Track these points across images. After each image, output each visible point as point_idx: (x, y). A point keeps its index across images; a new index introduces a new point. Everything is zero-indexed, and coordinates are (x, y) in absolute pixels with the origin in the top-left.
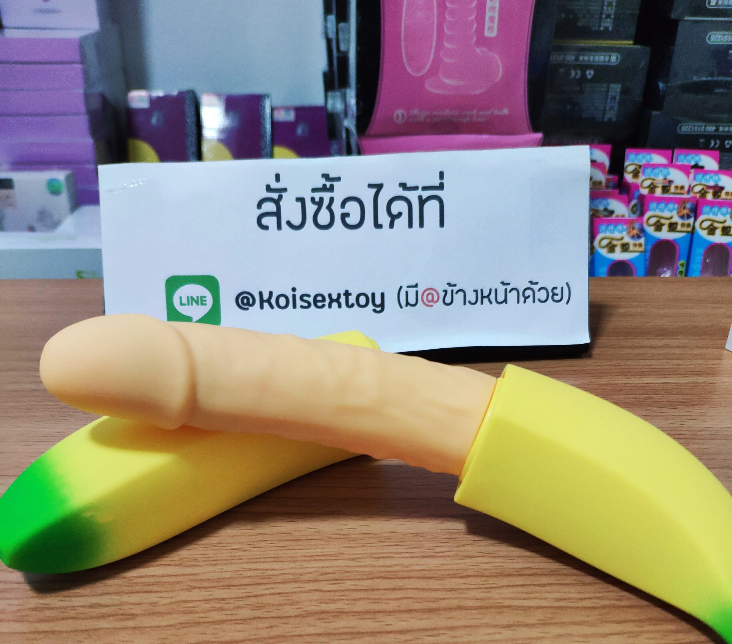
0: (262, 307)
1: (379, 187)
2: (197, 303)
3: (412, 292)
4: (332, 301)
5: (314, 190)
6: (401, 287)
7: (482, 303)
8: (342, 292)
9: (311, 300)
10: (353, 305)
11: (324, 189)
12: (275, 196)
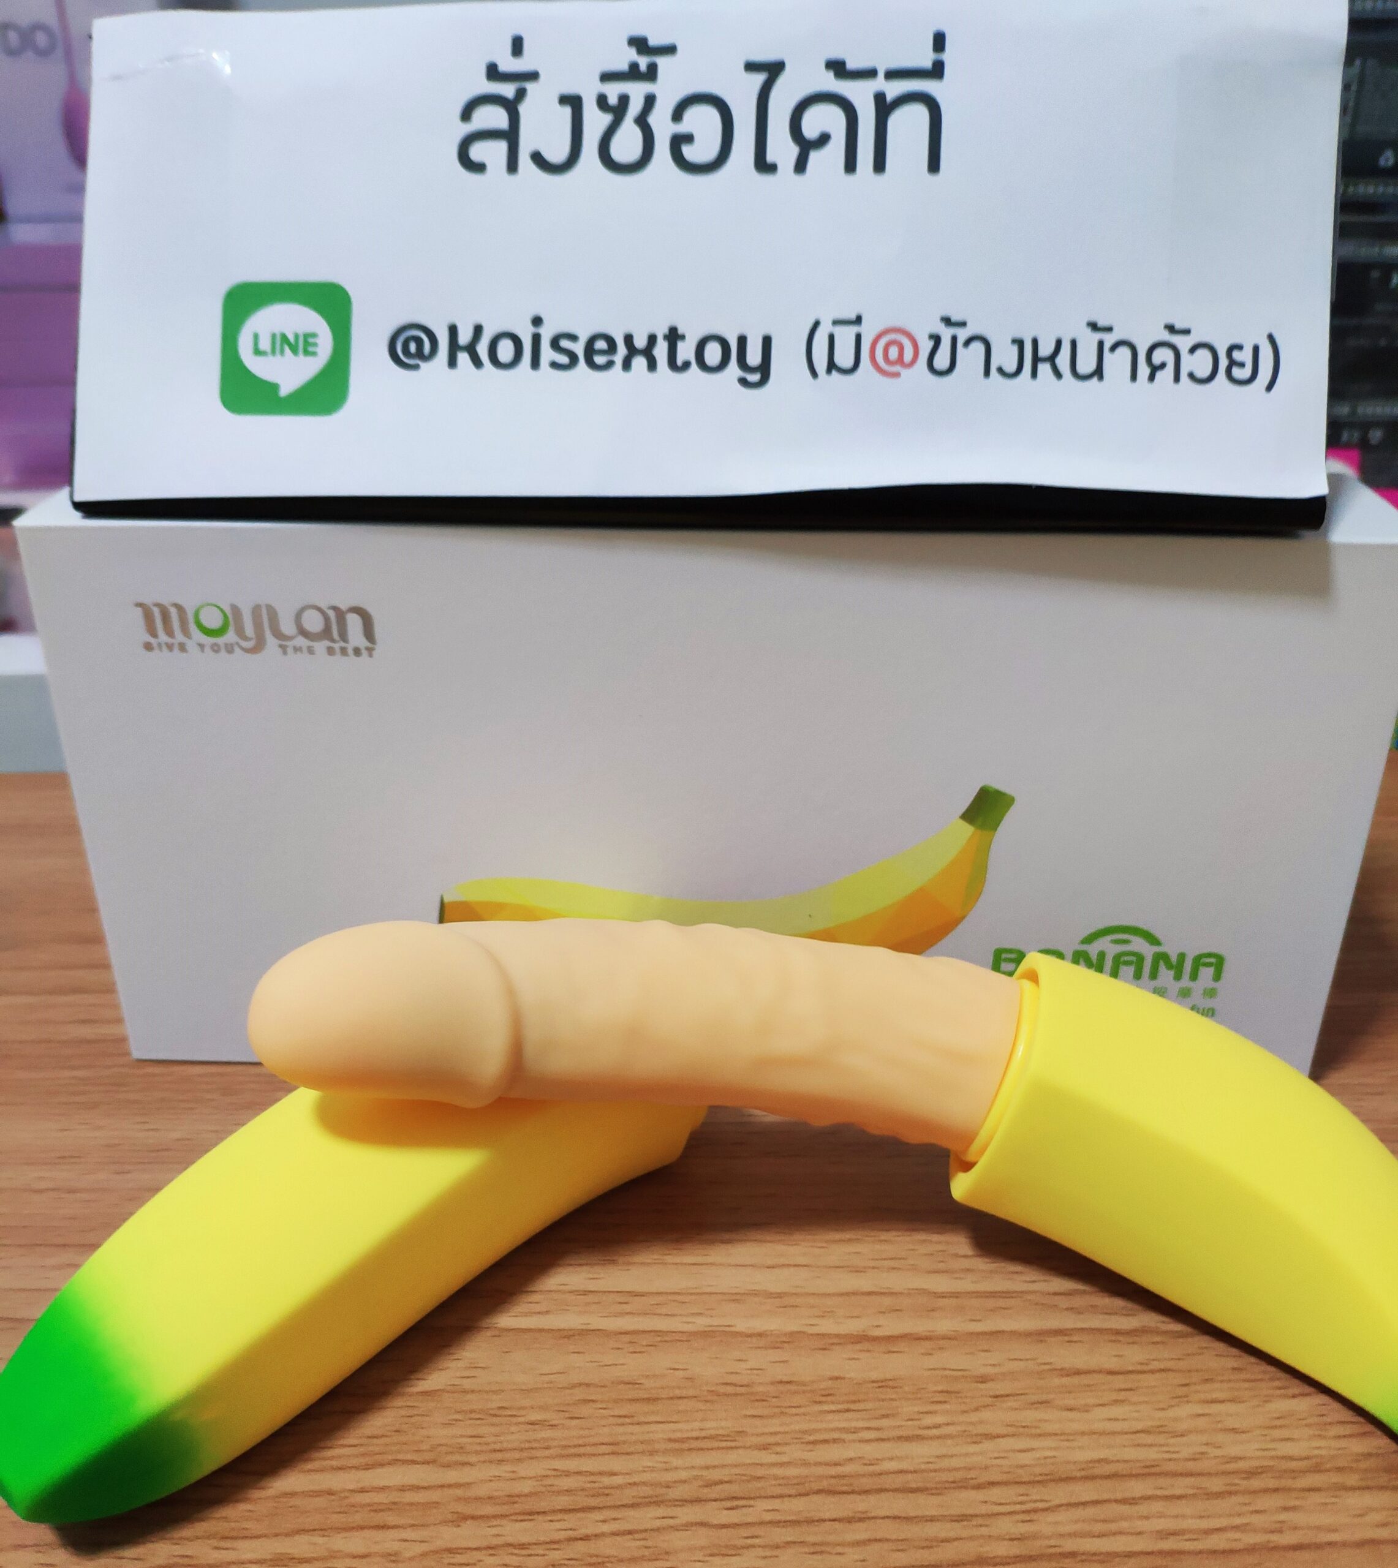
0: (452, 362)
1: (774, 70)
2: (294, 350)
3: (845, 338)
4: (632, 350)
5: (606, 77)
6: (817, 324)
7: (1034, 374)
8: (661, 331)
9: (579, 348)
10: (686, 365)
11: (633, 73)
12: (508, 90)
